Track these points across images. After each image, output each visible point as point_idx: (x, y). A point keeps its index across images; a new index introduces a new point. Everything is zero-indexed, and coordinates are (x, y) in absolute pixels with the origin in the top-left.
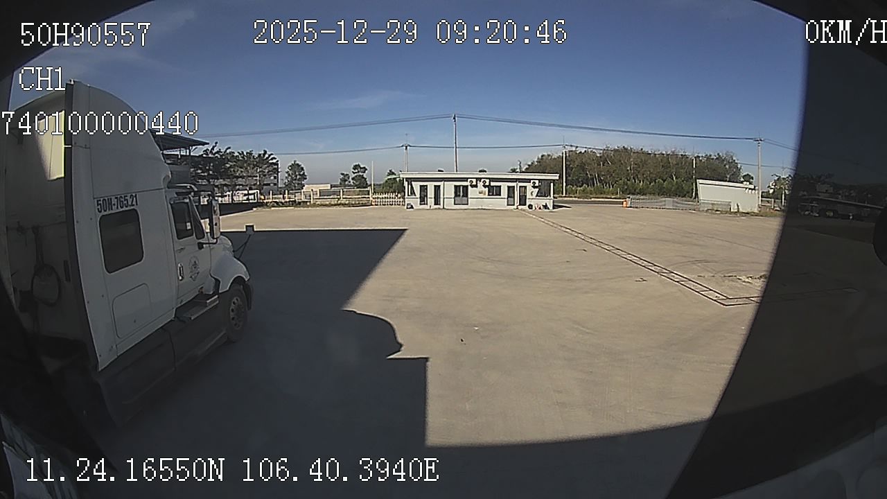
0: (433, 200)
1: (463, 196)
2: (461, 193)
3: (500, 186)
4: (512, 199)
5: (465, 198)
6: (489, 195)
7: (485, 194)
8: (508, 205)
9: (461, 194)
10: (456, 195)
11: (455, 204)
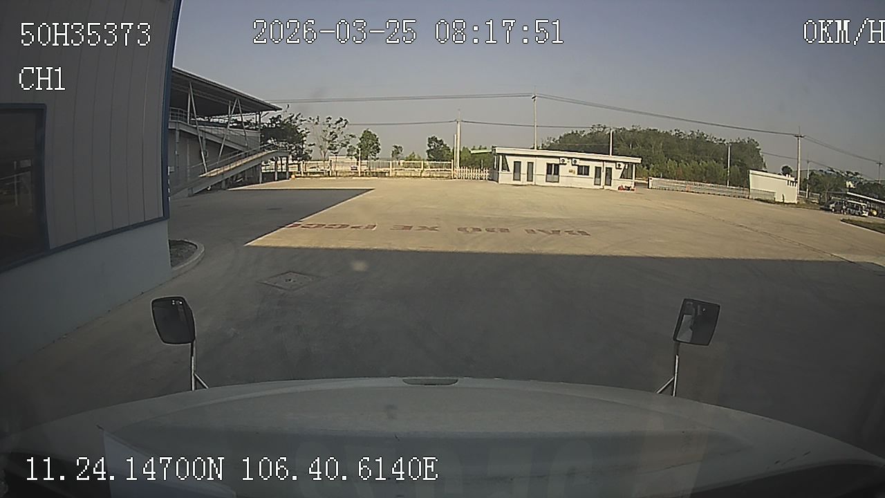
0: (526, 175)
1: (554, 174)
2: (553, 170)
3: (588, 167)
4: (599, 179)
5: (555, 176)
6: (578, 174)
7: (574, 173)
8: (595, 184)
9: (553, 172)
10: (549, 172)
11: (546, 181)
